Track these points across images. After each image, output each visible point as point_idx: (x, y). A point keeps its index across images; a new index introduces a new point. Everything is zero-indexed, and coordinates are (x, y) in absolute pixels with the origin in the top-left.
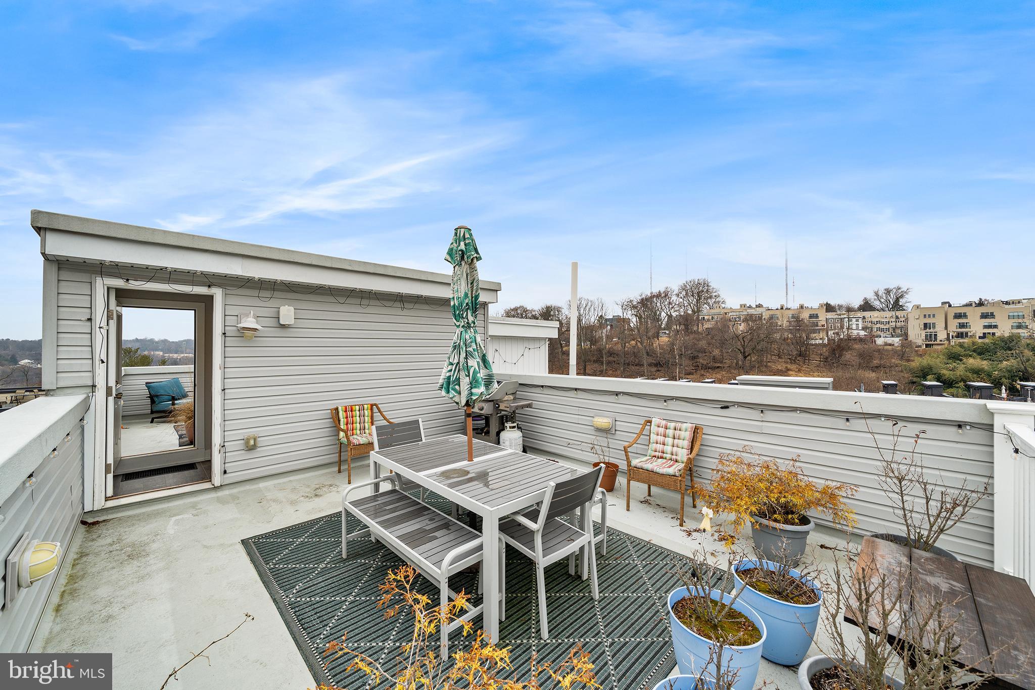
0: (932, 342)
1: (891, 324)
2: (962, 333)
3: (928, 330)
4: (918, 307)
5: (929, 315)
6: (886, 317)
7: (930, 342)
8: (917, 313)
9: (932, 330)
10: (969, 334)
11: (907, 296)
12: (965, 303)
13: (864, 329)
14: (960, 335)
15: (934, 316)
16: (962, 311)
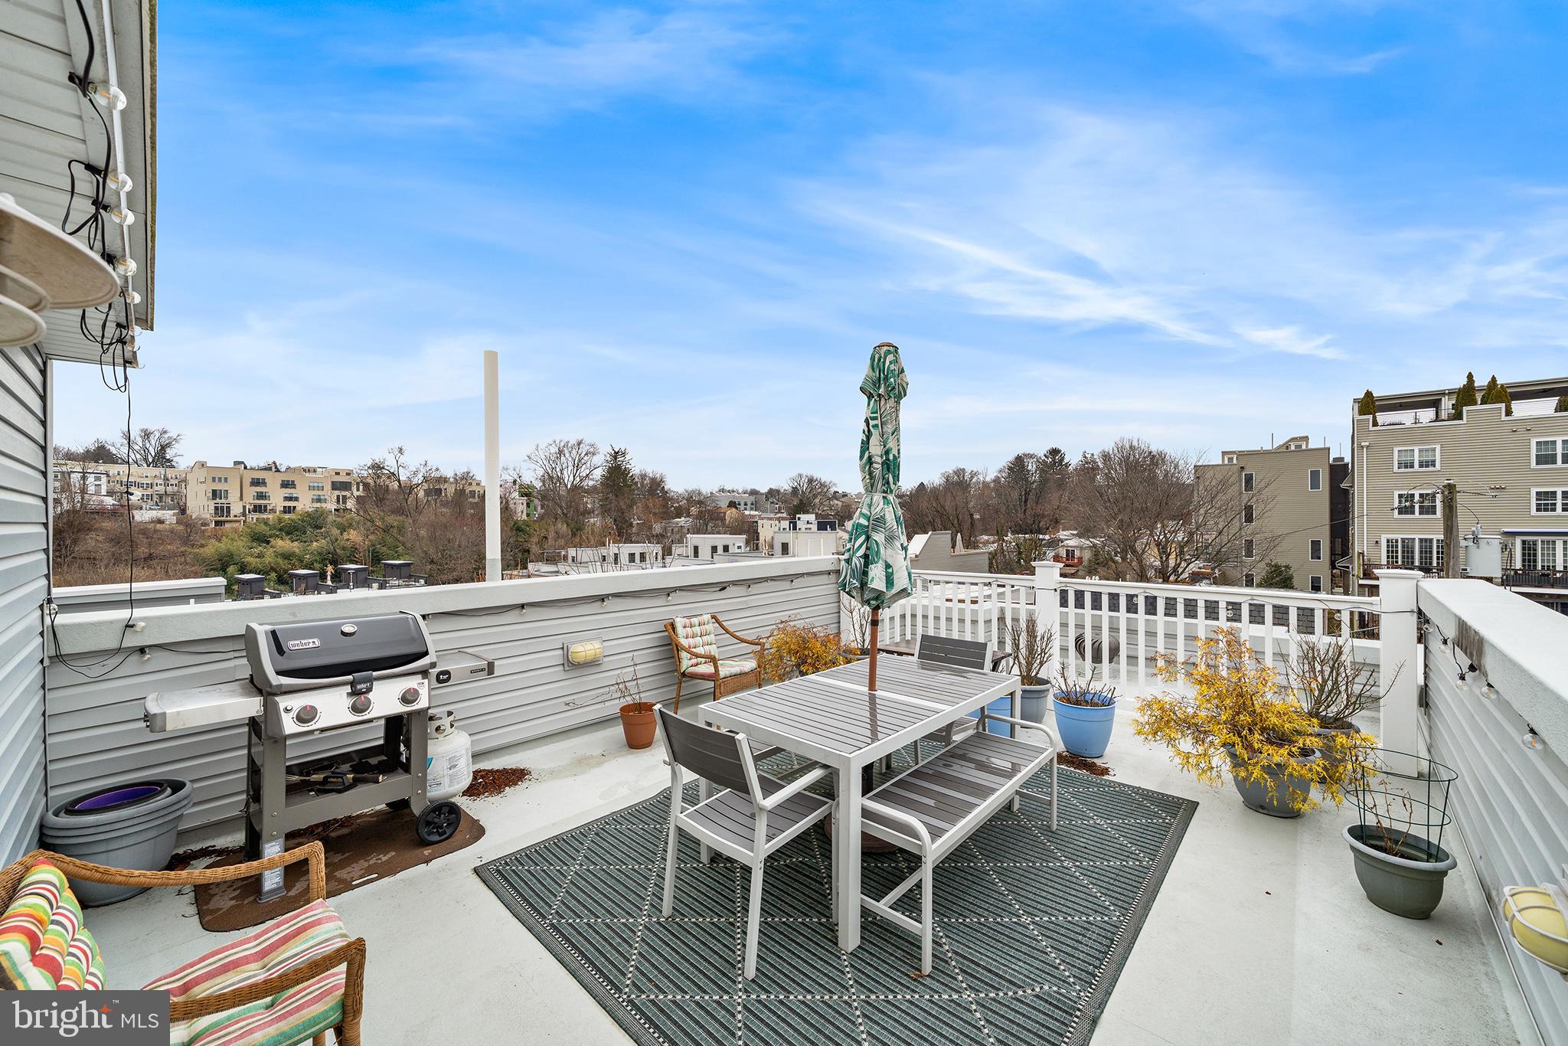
0: (224, 518)
1: (156, 488)
2: (260, 506)
3: (218, 501)
4: (203, 465)
5: (220, 479)
6: (147, 477)
7: (221, 518)
8: (202, 475)
9: (223, 501)
10: (268, 508)
11: (176, 446)
12: (262, 464)
13: (110, 493)
14: (258, 509)
15: (226, 480)
16: (260, 475)
